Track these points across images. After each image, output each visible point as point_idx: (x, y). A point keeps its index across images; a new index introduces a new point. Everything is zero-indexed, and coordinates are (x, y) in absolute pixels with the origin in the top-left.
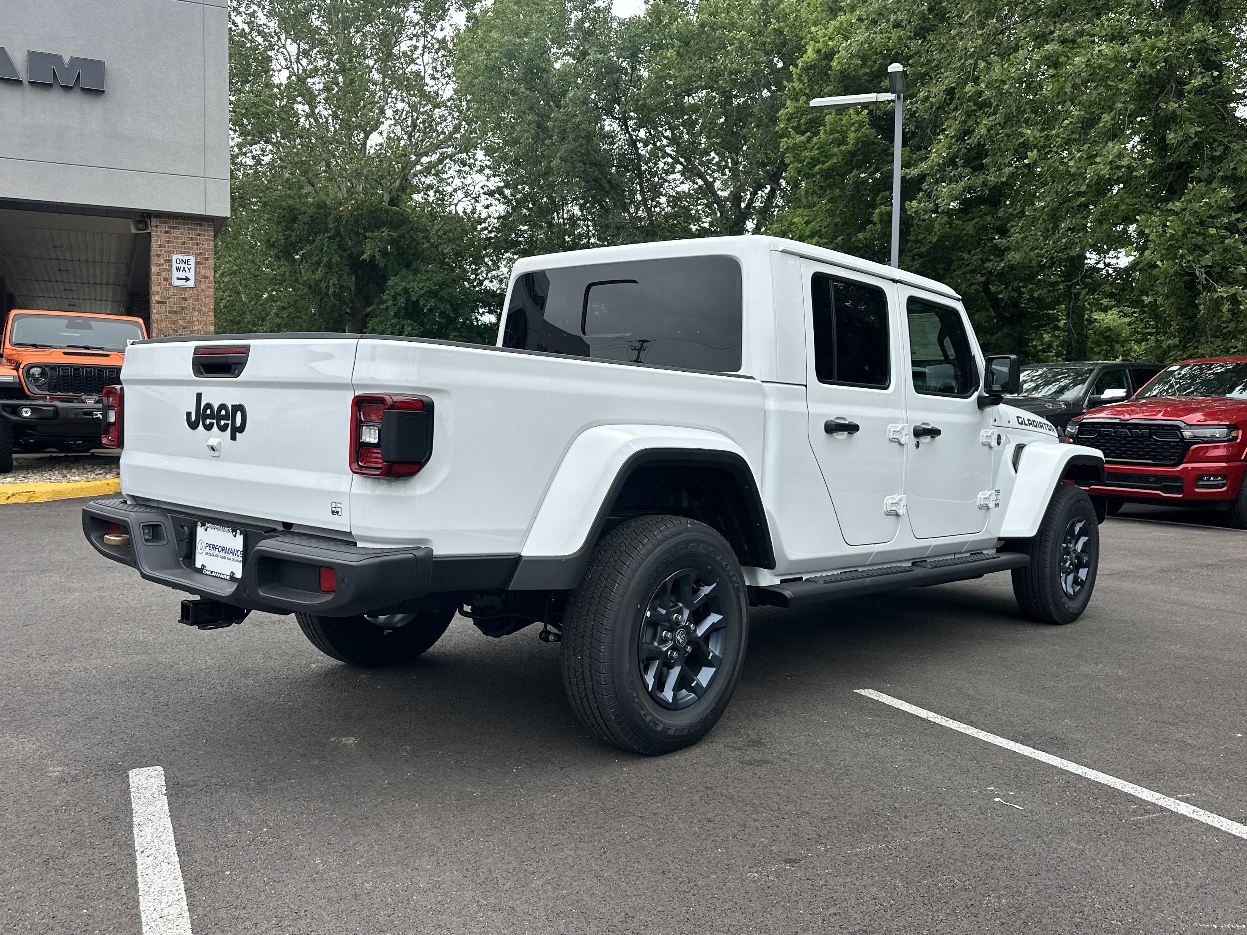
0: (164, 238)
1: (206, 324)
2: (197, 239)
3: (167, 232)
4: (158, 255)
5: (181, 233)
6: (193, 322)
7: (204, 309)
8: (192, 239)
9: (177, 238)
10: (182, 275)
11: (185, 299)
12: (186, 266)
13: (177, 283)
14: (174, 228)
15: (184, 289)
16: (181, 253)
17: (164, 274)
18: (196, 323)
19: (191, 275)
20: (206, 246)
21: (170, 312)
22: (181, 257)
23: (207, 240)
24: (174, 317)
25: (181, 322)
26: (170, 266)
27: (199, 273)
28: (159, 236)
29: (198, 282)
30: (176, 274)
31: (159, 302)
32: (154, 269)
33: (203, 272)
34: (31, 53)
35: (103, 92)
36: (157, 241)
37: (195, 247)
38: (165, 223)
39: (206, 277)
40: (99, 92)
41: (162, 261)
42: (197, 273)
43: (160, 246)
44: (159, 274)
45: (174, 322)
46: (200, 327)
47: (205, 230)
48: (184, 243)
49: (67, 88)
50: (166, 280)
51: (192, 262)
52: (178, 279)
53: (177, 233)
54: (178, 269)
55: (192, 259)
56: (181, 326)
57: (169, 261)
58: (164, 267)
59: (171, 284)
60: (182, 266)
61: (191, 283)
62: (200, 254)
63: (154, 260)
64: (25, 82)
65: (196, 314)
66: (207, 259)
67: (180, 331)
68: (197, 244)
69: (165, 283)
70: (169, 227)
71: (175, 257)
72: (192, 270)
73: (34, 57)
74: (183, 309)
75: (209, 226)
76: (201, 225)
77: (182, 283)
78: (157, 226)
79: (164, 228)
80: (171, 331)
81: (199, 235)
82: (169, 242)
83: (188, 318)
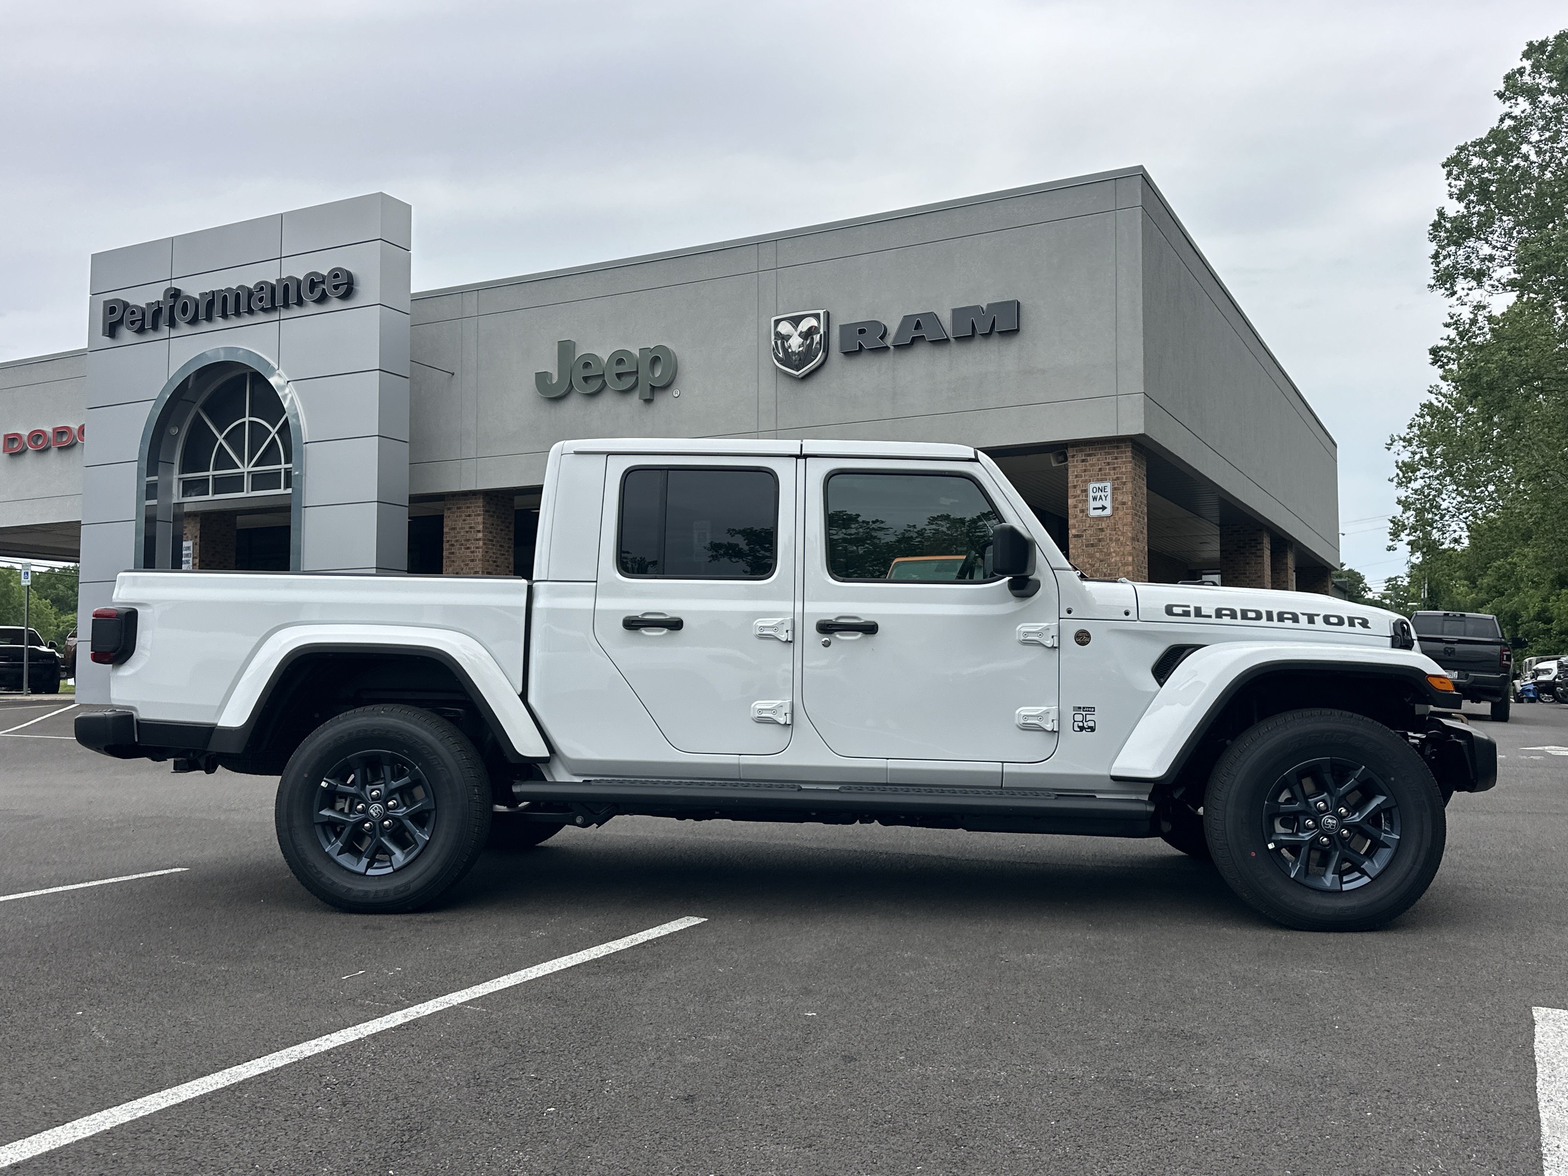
0: (1081, 466)
1: (1124, 555)
2: (1114, 463)
3: (1083, 461)
4: (1075, 487)
5: (1098, 460)
6: (1111, 553)
7: (1122, 539)
8: (1108, 464)
9: (1093, 465)
10: (1099, 504)
11: (1102, 530)
12: (1102, 494)
13: (1093, 513)
14: (1090, 455)
15: (1100, 518)
16: (1098, 480)
17: (1080, 505)
18: (1114, 555)
19: (1108, 503)
20: (1124, 470)
21: (1087, 546)
22: (1097, 485)
23: (1124, 463)
24: (1091, 550)
25: (1098, 555)
26: (1087, 496)
27: (1116, 499)
28: (1075, 466)
29: (1115, 509)
30: (1092, 504)
31: (1075, 536)
32: (1071, 502)
33: (1120, 498)
34: (954, 311)
35: (1018, 330)
36: (1073, 472)
37: (1112, 472)
38: (1081, 451)
39: (1124, 503)
40: (1013, 332)
41: (1079, 492)
42: (1114, 500)
43: (1076, 476)
44: (1075, 507)
45: (1091, 556)
46: (1118, 559)
47: (1122, 452)
48: (1100, 470)
49: (987, 336)
50: (1082, 511)
51: (1108, 489)
52: (1094, 509)
53: (1093, 460)
54: (1095, 499)
55: (1108, 485)
56: (1098, 559)
57: (1085, 491)
58: (1081, 498)
59: (1087, 516)
60: (1098, 494)
61: (1108, 512)
62: (1118, 478)
63: (1071, 492)
64: (952, 340)
65: (1114, 544)
66: (1124, 483)
67: (1097, 565)
68: (1114, 469)
69: (1081, 515)
70: (1085, 455)
71: (1092, 486)
72: (1109, 498)
73: (956, 312)
74: (1100, 540)
75: (1127, 447)
76: (1118, 447)
77: (1099, 513)
78: (1073, 456)
79: (1081, 457)
80: (1088, 566)
81: (1116, 459)
82: (1085, 471)
83: (1105, 550)
